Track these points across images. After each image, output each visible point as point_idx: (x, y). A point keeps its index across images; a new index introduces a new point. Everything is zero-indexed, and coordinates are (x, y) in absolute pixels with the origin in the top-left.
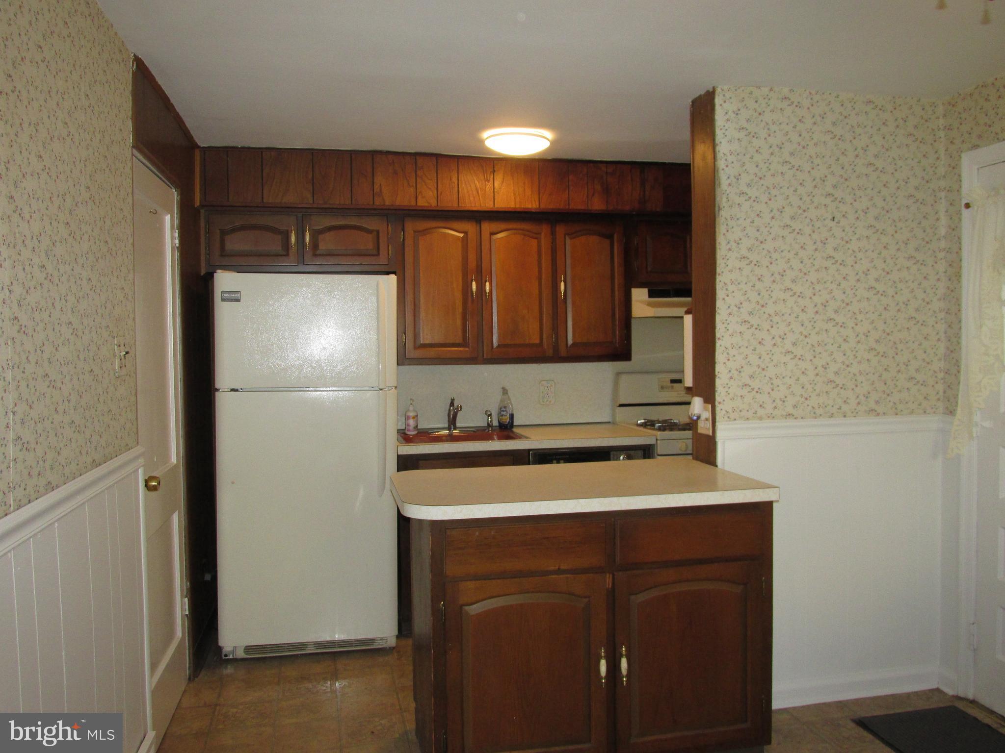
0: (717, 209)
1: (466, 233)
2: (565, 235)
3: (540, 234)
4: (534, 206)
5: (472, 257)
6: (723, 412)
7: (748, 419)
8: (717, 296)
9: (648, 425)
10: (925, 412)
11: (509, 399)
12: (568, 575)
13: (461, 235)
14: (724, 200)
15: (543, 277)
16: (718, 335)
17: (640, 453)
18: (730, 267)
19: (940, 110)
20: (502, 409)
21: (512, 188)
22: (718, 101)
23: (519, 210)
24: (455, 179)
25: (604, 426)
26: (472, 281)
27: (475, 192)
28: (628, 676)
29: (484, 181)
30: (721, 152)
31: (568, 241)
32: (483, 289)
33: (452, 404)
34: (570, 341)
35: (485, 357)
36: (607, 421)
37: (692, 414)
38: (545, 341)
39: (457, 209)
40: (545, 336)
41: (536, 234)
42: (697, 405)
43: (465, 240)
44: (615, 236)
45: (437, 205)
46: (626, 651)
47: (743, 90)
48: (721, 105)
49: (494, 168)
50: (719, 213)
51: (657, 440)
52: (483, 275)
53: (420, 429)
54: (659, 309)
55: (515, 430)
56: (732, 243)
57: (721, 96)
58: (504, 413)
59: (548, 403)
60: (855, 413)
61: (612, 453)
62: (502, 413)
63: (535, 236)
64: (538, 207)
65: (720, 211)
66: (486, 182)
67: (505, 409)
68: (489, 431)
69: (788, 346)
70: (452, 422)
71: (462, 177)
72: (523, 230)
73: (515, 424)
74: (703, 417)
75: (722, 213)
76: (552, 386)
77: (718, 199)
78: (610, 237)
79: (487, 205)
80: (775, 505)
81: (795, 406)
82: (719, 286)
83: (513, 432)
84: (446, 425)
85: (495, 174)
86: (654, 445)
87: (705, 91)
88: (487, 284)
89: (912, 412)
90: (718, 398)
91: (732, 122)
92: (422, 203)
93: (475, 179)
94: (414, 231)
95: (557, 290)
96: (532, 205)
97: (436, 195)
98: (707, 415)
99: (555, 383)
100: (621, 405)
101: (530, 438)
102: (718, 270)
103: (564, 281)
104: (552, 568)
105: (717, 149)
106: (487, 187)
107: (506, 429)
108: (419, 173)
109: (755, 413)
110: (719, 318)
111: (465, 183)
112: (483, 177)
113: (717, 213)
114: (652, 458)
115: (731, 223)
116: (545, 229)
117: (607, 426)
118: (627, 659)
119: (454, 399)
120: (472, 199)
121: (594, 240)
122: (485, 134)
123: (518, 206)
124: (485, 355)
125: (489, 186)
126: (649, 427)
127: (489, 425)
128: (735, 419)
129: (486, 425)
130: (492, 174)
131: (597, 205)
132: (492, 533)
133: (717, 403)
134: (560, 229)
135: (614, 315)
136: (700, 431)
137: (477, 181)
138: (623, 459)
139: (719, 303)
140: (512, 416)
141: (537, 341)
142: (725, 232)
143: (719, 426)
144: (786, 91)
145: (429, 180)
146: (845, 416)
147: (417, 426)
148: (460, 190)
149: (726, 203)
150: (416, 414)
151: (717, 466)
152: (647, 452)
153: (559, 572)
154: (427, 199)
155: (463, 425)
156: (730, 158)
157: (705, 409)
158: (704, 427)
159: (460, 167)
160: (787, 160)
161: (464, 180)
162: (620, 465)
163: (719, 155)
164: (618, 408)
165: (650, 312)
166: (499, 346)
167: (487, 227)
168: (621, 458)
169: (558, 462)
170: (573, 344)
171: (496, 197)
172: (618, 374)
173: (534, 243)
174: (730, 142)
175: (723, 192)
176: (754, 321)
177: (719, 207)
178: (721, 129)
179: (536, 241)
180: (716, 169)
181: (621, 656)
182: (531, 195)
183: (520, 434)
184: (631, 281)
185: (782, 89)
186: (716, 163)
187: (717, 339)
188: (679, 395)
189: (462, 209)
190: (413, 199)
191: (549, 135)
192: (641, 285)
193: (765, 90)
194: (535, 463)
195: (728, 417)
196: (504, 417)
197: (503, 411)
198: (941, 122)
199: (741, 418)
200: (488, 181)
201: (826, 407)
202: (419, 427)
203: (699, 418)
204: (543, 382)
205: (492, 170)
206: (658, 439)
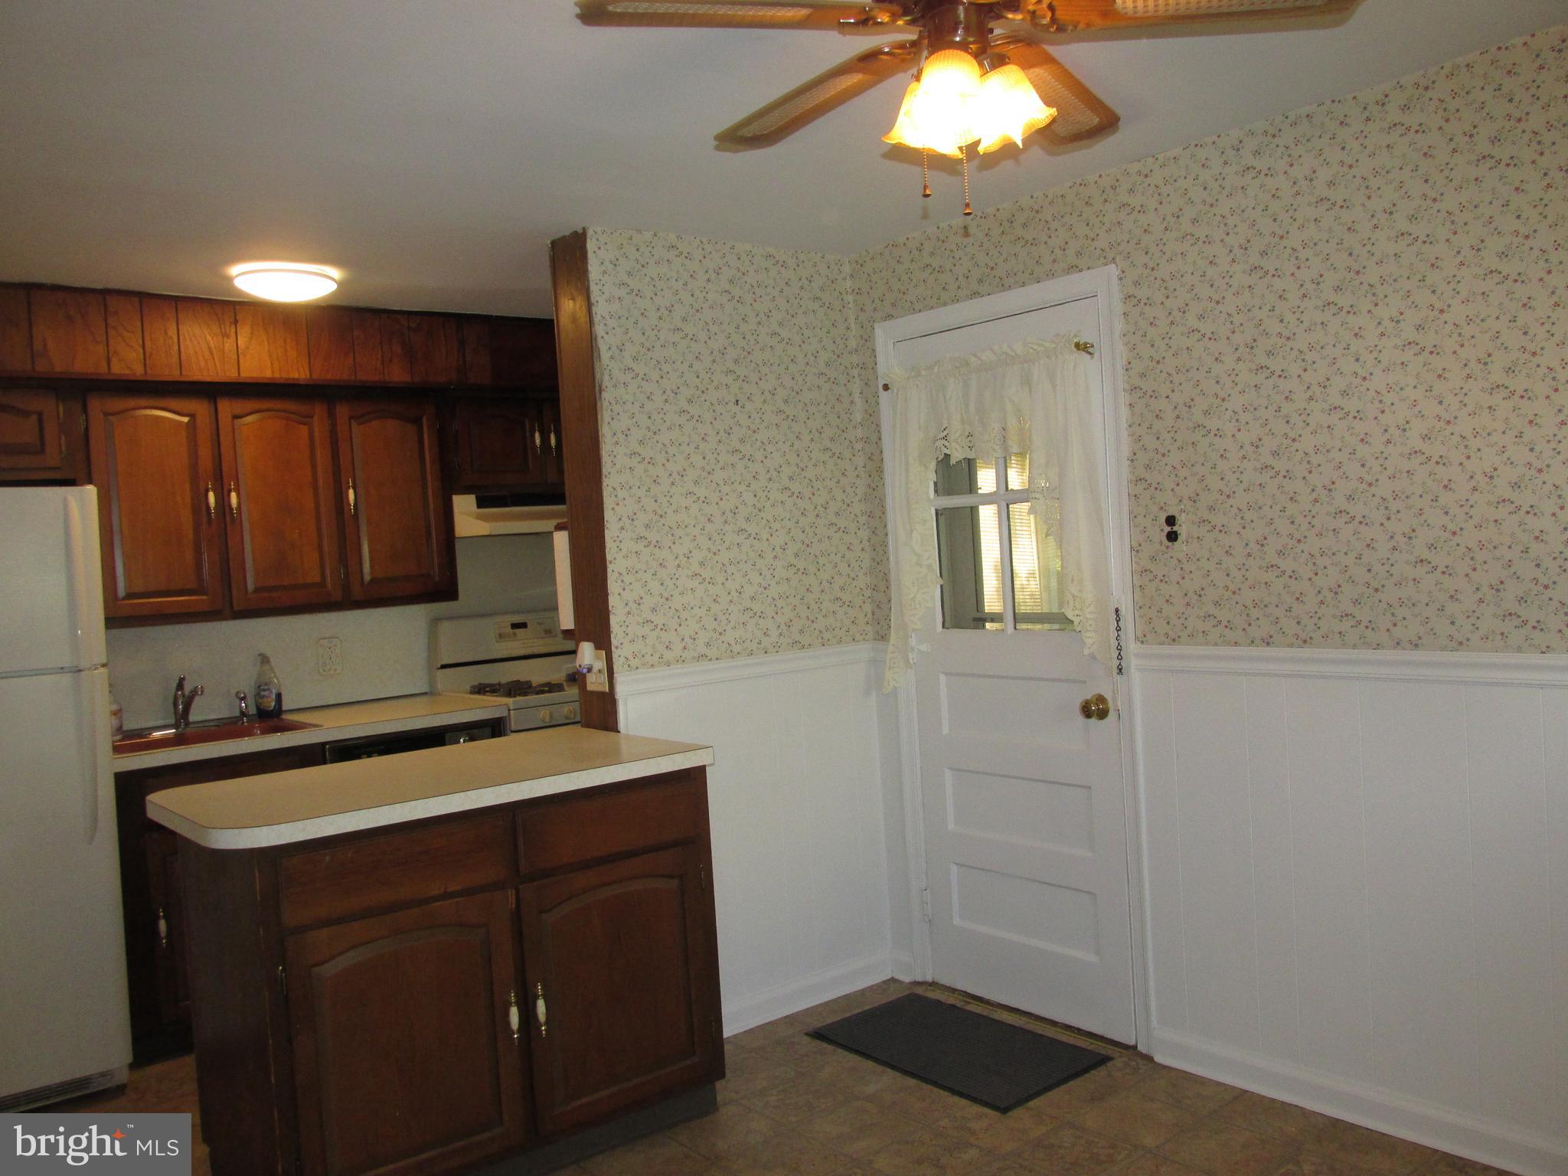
0: (597, 389)
1: (192, 416)
2: (351, 418)
3: (312, 417)
4: (303, 376)
5: (205, 453)
6: (622, 659)
7: (652, 665)
8: (605, 506)
9: (487, 692)
10: (854, 639)
11: (272, 669)
12: (458, 899)
13: (186, 419)
14: (606, 378)
15: (321, 483)
16: (609, 557)
17: (488, 730)
18: (618, 466)
19: (847, 269)
20: (262, 688)
21: (267, 348)
22: (590, 246)
23: (278, 382)
24: (172, 332)
25: (418, 699)
26: (207, 491)
27: (207, 353)
28: (547, 1023)
29: (221, 338)
30: (599, 313)
31: (356, 429)
32: (226, 504)
33: (180, 686)
34: (367, 578)
35: (235, 609)
36: (424, 691)
37: (580, 666)
38: (329, 579)
39: (178, 379)
40: (328, 572)
41: (305, 417)
42: (587, 654)
43: (192, 426)
44: (424, 419)
45: (146, 373)
46: (542, 989)
47: (621, 234)
48: (594, 252)
49: (235, 316)
50: (601, 397)
51: (509, 710)
52: (225, 480)
53: (127, 731)
54: (498, 524)
55: (285, 717)
56: (619, 434)
57: (594, 240)
58: (266, 693)
59: (332, 672)
60: (777, 648)
61: (448, 736)
62: (262, 693)
63: (304, 420)
64: (308, 376)
65: (603, 393)
66: (225, 339)
67: (266, 687)
68: (243, 723)
69: (695, 567)
70: (182, 717)
71: (184, 329)
72: (284, 411)
73: (284, 708)
74: (595, 669)
75: (604, 395)
76: (336, 646)
77: (598, 376)
78: (417, 421)
79: (228, 374)
80: (708, 769)
81: (708, 644)
82: (606, 492)
83: (282, 720)
84: (172, 721)
85: (238, 325)
86: (506, 717)
87: (572, 231)
88: (233, 495)
89: (840, 642)
90: (614, 642)
91: (609, 275)
92: (118, 369)
93: (206, 333)
94: (104, 413)
95: (342, 502)
96: (299, 373)
97: (142, 356)
98: (600, 664)
99: (341, 641)
100: (444, 667)
101: (322, 726)
102: (604, 471)
103: (353, 488)
104: (435, 892)
105: (594, 309)
106: (227, 345)
107: (271, 717)
108: (110, 321)
109: (661, 657)
110: (608, 535)
111: (191, 340)
112: (219, 330)
113: (598, 395)
114: (504, 736)
115: (617, 408)
116: (319, 411)
117: (425, 699)
118: (545, 1001)
119: (184, 679)
120: (202, 364)
121: (392, 426)
122: (234, 270)
123: (277, 375)
124: (235, 605)
125: (229, 344)
126: (488, 694)
127: (243, 714)
128: (637, 668)
129: (237, 714)
130: (234, 326)
131: (398, 374)
132: (350, 855)
133: (613, 649)
134: (342, 411)
135: (429, 533)
136: (590, 687)
137: (210, 335)
138: (464, 742)
139: (608, 515)
140: (279, 696)
141: (318, 579)
142: (610, 421)
143: (619, 678)
144: (672, 237)
145: (128, 331)
146: (766, 652)
147: (121, 727)
148: (182, 350)
149: (609, 381)
150: (119, 708)
151: (619, 732)
152: (495, 728)
153: (446, 896)
154: (128, 361)
155: (200, 718)
156: (611, 323)
157: (598, 658)
158: (596, 682)
159: (181, 316)
160: (679, 326)
161: (189, 335)
162: (461, 751)
163: (597, 319)
164: (440, 670)
165: (482, 528)
166: (257, 590)
167: (227, 407)
168: (462, 740)
169: (370, 756)
170: (372, 580)
171: (241, 361)
172: (436, 621)
173: (304, 430)
174: (608, 301)
175: (606, 367)
176: (653, 536)
177: (600, 387)
178: (597, 284)
179: (306, 427)
180: (594, 337)
181: (536, 997)
182: (297, 358)
183: (302, 723)
184: (451, 485)
185: (667, 235)
186: (593, 329)
187: (608, 563)
188: (525, 645)
189: (187, 379)
190: (104, 364)
191: (336, 273)
192: (466, 490)
193: (648, 235)
194: (333, 761)
195: (629, 666)
196: (265, 700)
197: (265, 690)
198: (848, 283)
199: (644, 665)
200: (228, 337)
201: (744, 642)
202: (125, 728)
203: (590, 670)
204: (322, 641)
205: (232, 320)
206: (511, 708)
